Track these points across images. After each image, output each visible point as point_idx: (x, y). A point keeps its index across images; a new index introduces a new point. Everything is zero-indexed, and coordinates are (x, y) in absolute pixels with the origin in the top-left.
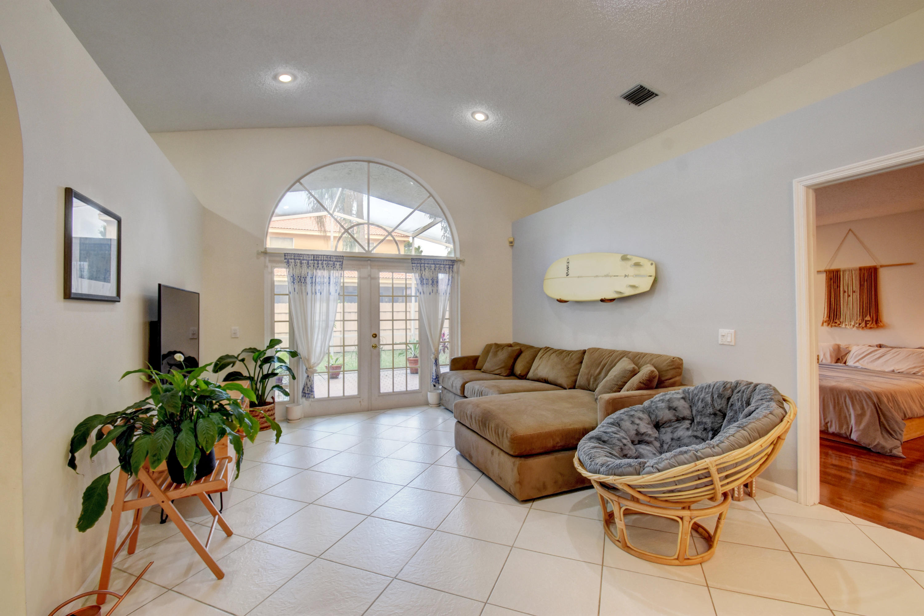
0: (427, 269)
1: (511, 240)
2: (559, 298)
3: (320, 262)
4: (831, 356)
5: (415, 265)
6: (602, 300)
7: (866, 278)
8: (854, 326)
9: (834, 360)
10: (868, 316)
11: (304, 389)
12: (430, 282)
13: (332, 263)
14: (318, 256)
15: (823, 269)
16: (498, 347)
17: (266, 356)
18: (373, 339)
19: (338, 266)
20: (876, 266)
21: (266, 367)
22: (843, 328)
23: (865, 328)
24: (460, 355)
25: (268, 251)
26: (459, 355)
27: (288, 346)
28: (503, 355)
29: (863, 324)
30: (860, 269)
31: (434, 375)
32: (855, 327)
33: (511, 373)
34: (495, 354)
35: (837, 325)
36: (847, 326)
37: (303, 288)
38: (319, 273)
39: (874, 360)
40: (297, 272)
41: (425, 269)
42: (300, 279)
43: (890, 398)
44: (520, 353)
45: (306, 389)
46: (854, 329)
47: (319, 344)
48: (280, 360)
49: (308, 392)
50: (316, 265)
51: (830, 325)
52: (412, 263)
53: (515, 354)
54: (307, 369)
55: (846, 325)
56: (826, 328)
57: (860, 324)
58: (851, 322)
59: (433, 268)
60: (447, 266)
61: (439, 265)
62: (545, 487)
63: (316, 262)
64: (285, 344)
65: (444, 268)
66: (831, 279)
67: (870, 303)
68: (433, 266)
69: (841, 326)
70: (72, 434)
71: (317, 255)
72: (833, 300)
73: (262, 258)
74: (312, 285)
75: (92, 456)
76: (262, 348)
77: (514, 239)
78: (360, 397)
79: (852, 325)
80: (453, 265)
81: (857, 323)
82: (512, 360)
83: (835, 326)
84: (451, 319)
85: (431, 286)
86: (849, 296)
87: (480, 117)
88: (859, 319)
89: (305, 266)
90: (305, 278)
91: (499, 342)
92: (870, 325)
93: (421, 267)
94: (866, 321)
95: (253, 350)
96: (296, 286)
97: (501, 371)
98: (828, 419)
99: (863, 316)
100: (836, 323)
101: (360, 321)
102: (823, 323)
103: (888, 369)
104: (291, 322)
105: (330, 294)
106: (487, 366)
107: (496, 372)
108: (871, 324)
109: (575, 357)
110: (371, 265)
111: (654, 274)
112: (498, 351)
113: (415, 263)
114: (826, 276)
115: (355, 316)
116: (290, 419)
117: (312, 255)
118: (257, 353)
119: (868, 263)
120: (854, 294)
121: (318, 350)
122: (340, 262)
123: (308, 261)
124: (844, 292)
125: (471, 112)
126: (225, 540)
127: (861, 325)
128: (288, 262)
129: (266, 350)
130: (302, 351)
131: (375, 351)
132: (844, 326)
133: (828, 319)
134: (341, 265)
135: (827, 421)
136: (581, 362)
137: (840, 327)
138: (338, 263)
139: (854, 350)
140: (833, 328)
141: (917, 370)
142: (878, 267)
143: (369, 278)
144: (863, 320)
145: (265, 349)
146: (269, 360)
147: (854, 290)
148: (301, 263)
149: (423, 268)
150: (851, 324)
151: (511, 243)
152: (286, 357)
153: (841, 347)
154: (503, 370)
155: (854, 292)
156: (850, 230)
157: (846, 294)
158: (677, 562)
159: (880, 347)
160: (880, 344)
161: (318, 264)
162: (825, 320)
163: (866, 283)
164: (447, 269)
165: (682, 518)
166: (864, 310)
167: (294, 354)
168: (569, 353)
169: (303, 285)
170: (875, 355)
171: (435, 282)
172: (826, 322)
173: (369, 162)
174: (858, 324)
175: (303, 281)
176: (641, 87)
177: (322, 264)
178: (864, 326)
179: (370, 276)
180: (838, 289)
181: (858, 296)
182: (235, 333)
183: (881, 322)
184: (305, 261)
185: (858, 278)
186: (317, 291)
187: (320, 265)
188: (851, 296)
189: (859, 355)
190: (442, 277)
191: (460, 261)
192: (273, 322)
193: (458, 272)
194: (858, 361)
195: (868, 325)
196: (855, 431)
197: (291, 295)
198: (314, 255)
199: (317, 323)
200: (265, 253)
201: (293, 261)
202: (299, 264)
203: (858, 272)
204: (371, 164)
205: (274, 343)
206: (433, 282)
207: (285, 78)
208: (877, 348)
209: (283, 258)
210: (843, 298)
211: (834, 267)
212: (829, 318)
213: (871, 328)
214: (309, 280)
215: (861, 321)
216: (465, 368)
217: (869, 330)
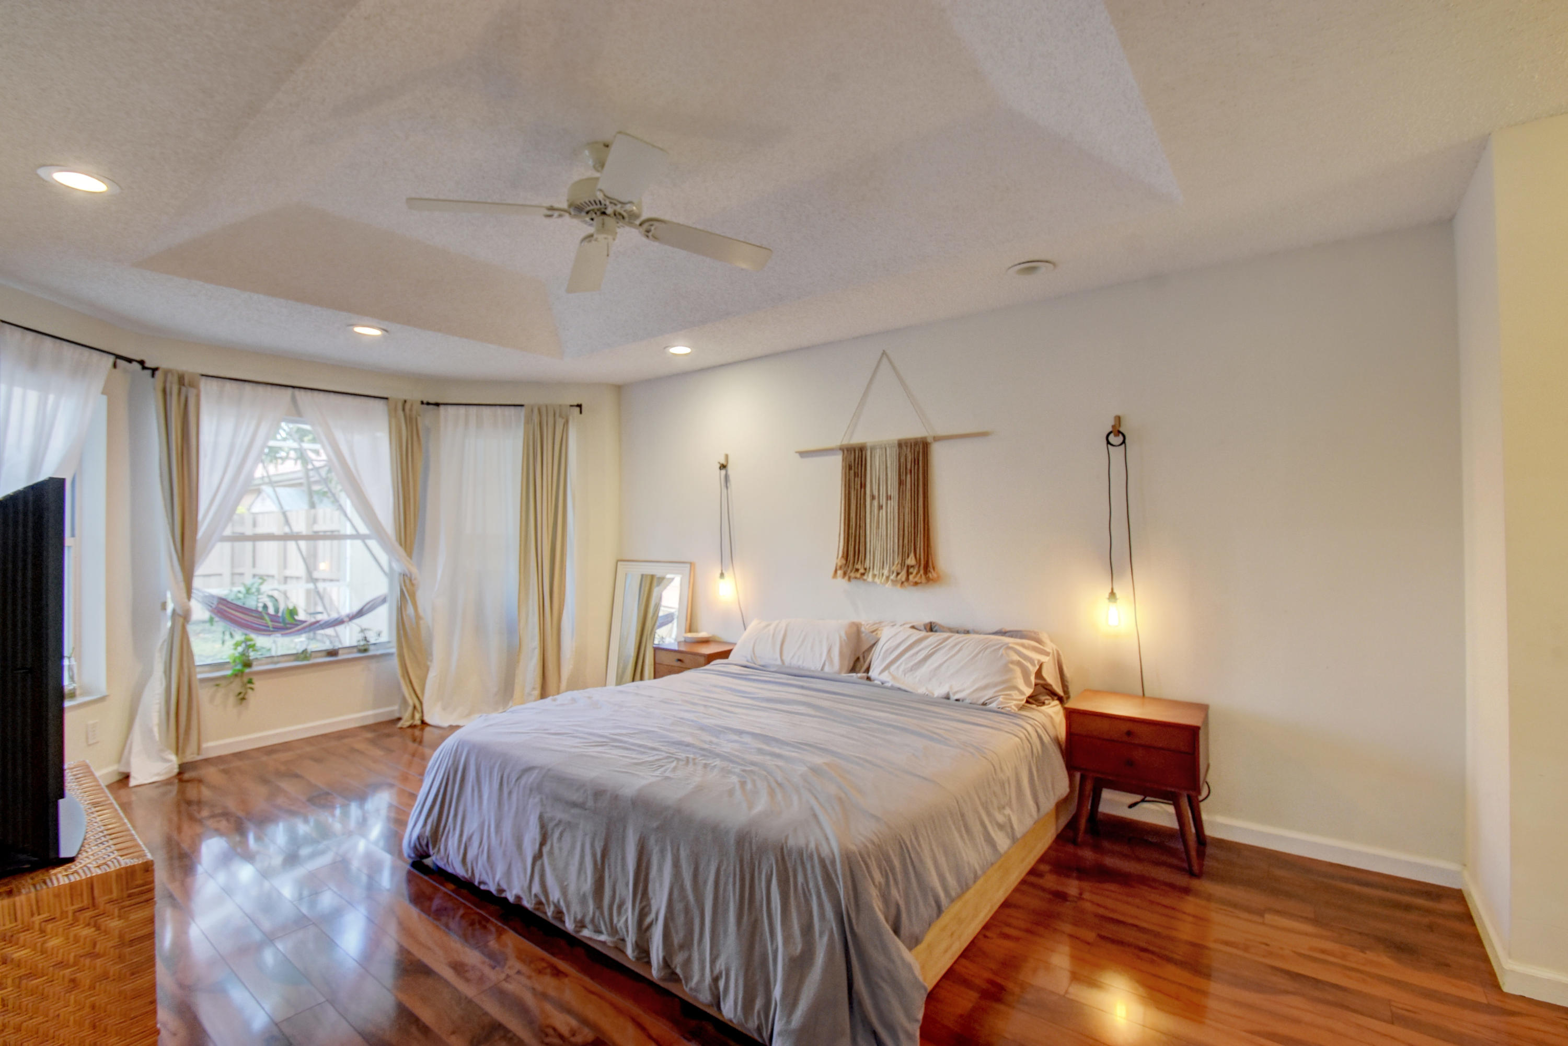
4: (841, 654)
7: (909, 467)
8: (888, 578)
9: (848, 664)
10: (912, 555)
15: (837, 441)
20: (925, 438)
22: (869, 582)
23: (906, 584)
29: (903, 574)
30: (901, 444)
32: (890, 582)
35: (858, 575)
36: (877, 580)
39: (916, 664)
43: (897, 863)
46: (887, 586)
51: (847, 578)
55: (874, 576)
56: (841, 582)
57: (898, 574)
58: (883, 568)
66: (850, 468)
67: (916, 526)
69: (865, 577)
72: (853, 515)
79: (884, 577)
81: (893, 572)
83: (856, 578)
86: (880, 507)
88: (896, 563)
92: (915, 577)
94: (908, 566)
98: (721, 964)
99: (904, 556)
100: (857, 570)
102: (836, 571)
103: (939, 691)
108: (917, 574)
114: (843, 460)
119: (913, 431)
120: (889, 502)
124: (873, 497)
127: (899, 577)
132: (870, 579)
133: (844, 562)
135: (716, 972)
137: (864, 580)
139: (886, 635)
140: (854, 582)
141: (989, 693)
142: (929, 440)
144: (903, 563)
147: (889, 494)
150: (883, 575)
153: (863, 629)
155: (889, 498)
156: (884, 353)
157: (876, 503)
159: (931, 630)
160: (931, 623)
162: (839, 564)
163: (909, 476)
166: (906, 541)
170: (920, 651)
172: (841, 567)
174: (895, 574)
178: (904, 579)
180: (863, 490)
181: (896, 508)
183: (934, 568)
185: (896, 464)
188: (884, 507)
189: (892, 652)
194: (887, 667)
195: (911, 577)
196: (780, 1034)
203: (895, 450)
208: (923, 634)
210: (871, 512)
211: (857, 439)
212: (847, 560)
213: (916, 584)
215: (899, 566)
217: (914, 588)
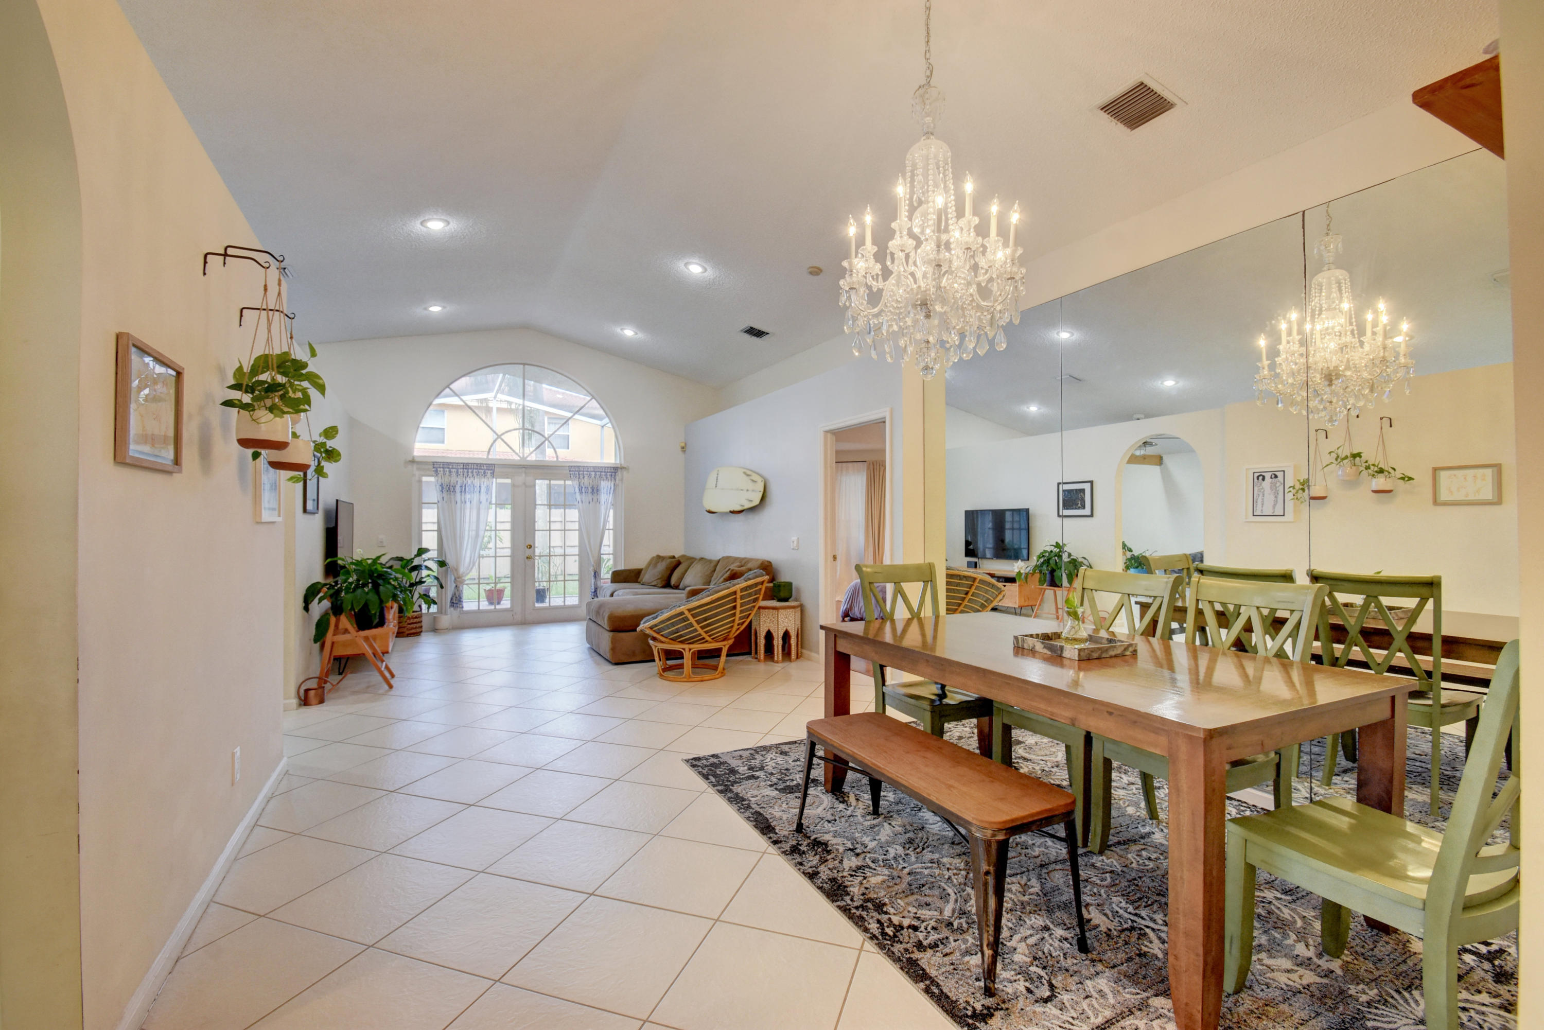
0: (586, 477)
1: (683, 445)
2: (708, 509)
3: (470, 471)
5: (573, 472)
6: (731, 512)
11: (452, 599)
12: (590, 490)
13: (483, 471)
14: (467, 464)
16: (659, 558)
17: (413, 564)
18: (527, 550)
19: (489, 475)
21: (414, 574)
24: (623, 568)
25: (417, 459)
26: (621, 567)
27: (436, 556)
28: (662, 566)
31: (593, 588)
33: (666, 584)
34: (655, 565)
37: (452, 497)
38: (469, 481)
40: (446, 480)
41: (584, 477)
42: (449, 488)
44: (678, 564)
45: (454, 598)
47: (468, 555)
48: (428, 568)
49: (456, 601)
50: (466, 474)
52: (570, 471)
53: (673, 565)
54: (455, 579)
59: (593, 476)
60: (609, 474)
61: (600, 473)
62: (634, 654)
63: (466, 470)
64: (433, 554)
65: (606, 475)
68: (593, 473)
70: (305, 592)
73: (410, 467)
74: (461, 494)
75: (319, 603)
76: (407, 557)
77: (686, 444)
78: (512, 611)
80: (615, 473)
82: (669, 572)
84: (615, 529)
85: (590, 495)
87: (629, 333)
89: (454, 474)
90: (454, 487)
91: (662, 554)
93: (579, 475)
95: (401, 559)
96: (445, 495)
97: (657, 582)
101: (513, 530)
104: (439, 531)
105: (481, 503)
106: (646, 577)
107: (653, 584)
109: (713, 565)
110: (525, 473)
111: (762, 490)
112: (658, 562)
115: (508, 526)
116: (437, 630)
117: (462, 463)
118: (405, 561)
121: (467, 560)
122: (491, 470)
123: (458, 469)
125: (619, 328)
126: (387, 691)
128: (436, 471)
129: (413, 559)
130: (450, 560)
131: (529, 562)
134: (493, 474)
136: (715, 570)
138: (489, 472)
143: (524, 486)
145: (413, 557)
146: (417, 568)
148: (450, 472)
149: (581, 476)
151: (683, 448)
152: (433, 566)
154: (659, 581)
158: (685, 680)
161: (468, 472)
164: (609, 477)
165: (684, 649)
167: (442, 564)
168: (710, 561)
169: (452, 494)
171: (595, 490)
173: (524, 364)
175: (452, 489)
176: (751, 328)
177: (472, 472)
179: (524, 484)
182: (381, 542)
184: (454, 470)
186: (467, 500)
187: (470, 473)
190: (605, 485)
191: (624, 468)
192: (420, 531)
193: (622, 480)
197: (440, 504)
198: (464, 464)
199: (466, 533)
200: (413, 461)
201: (442, 469)
202: (447, 473)
204: (526, 366)
205: (421, 551)
206: (593, 490)
207: (435, 309)
209: (431, 467)
214: (458, 489)
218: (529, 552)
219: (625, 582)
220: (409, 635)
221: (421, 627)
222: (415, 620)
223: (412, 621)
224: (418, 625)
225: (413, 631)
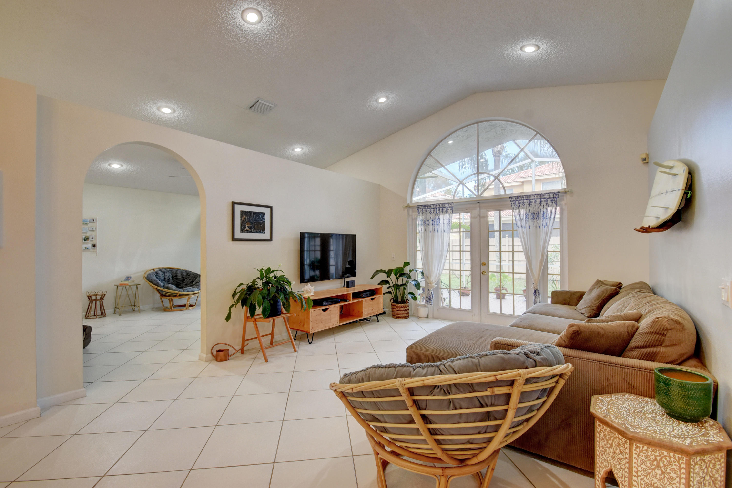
0: (526, 205)
1: (644, 156)
3: (438, 209)
5: (514, 202)
12: (531, 216)
19: (450, 211)
25: (414, 205)
37: (429, 228)
38: (437, 216)
40: (425, 217)
41: (524, 205)
42: (427, 223)
50: (435, 212)
52: (511, 201)
54: (428, 284)
59: (533, 203)
60: (549, 200)
61: (539, 200)
63: (435, 209)
65: (546, 201)
68: (533, 201)
71: (435, 204)
73: (406, 211)
74: (432, 226)
76: (400, 267)
77: (647, 154)
78: (472, 312)
85: (531, 220)
87: (530, 50)
89: (428, 212)
93: (519, 203)
96: (425, 227)
97: (585, 311)
101: (472, 251)
105: (445, 231)
110: (480, 207)
112: (595, 288)
113: (513, 201)
115: (469, 248)
116: (419, 316)
117: (432, 205)
122: (451, 207)
123: (431, 209)
125: (519, 49)
128: (423, 211)
130: (428, 268)
131: (483, 276)
134: (452, 209)
138: (450, 208)
143: (478, 217)
146: (403, 275)
148: (426, 211)
149: (522, 205)
151: (644, 159)
164: (555, 202)
169: (429, 226)
171: (536, 216)
177: (439, 210)
179: (479, 215)
184: (428, 210)
186: (436, 230)
187: (438, 211)
190: (545, 211)
191: (566, 192)
192: (416, 251)
193: (568, 203)
200: (412, 207)
204: (479, 124)
206: (533, 216)
207: (382, 100)
209: (420, 209)
214: (431, 222)
216: (565, 303)
218: (483, 268)
219: (565, 304)
220: (398, 317)
221: (408, 313)
222: (401, 309)
223: (399, 309)
224: (406, 312)
225: (400, 315)
